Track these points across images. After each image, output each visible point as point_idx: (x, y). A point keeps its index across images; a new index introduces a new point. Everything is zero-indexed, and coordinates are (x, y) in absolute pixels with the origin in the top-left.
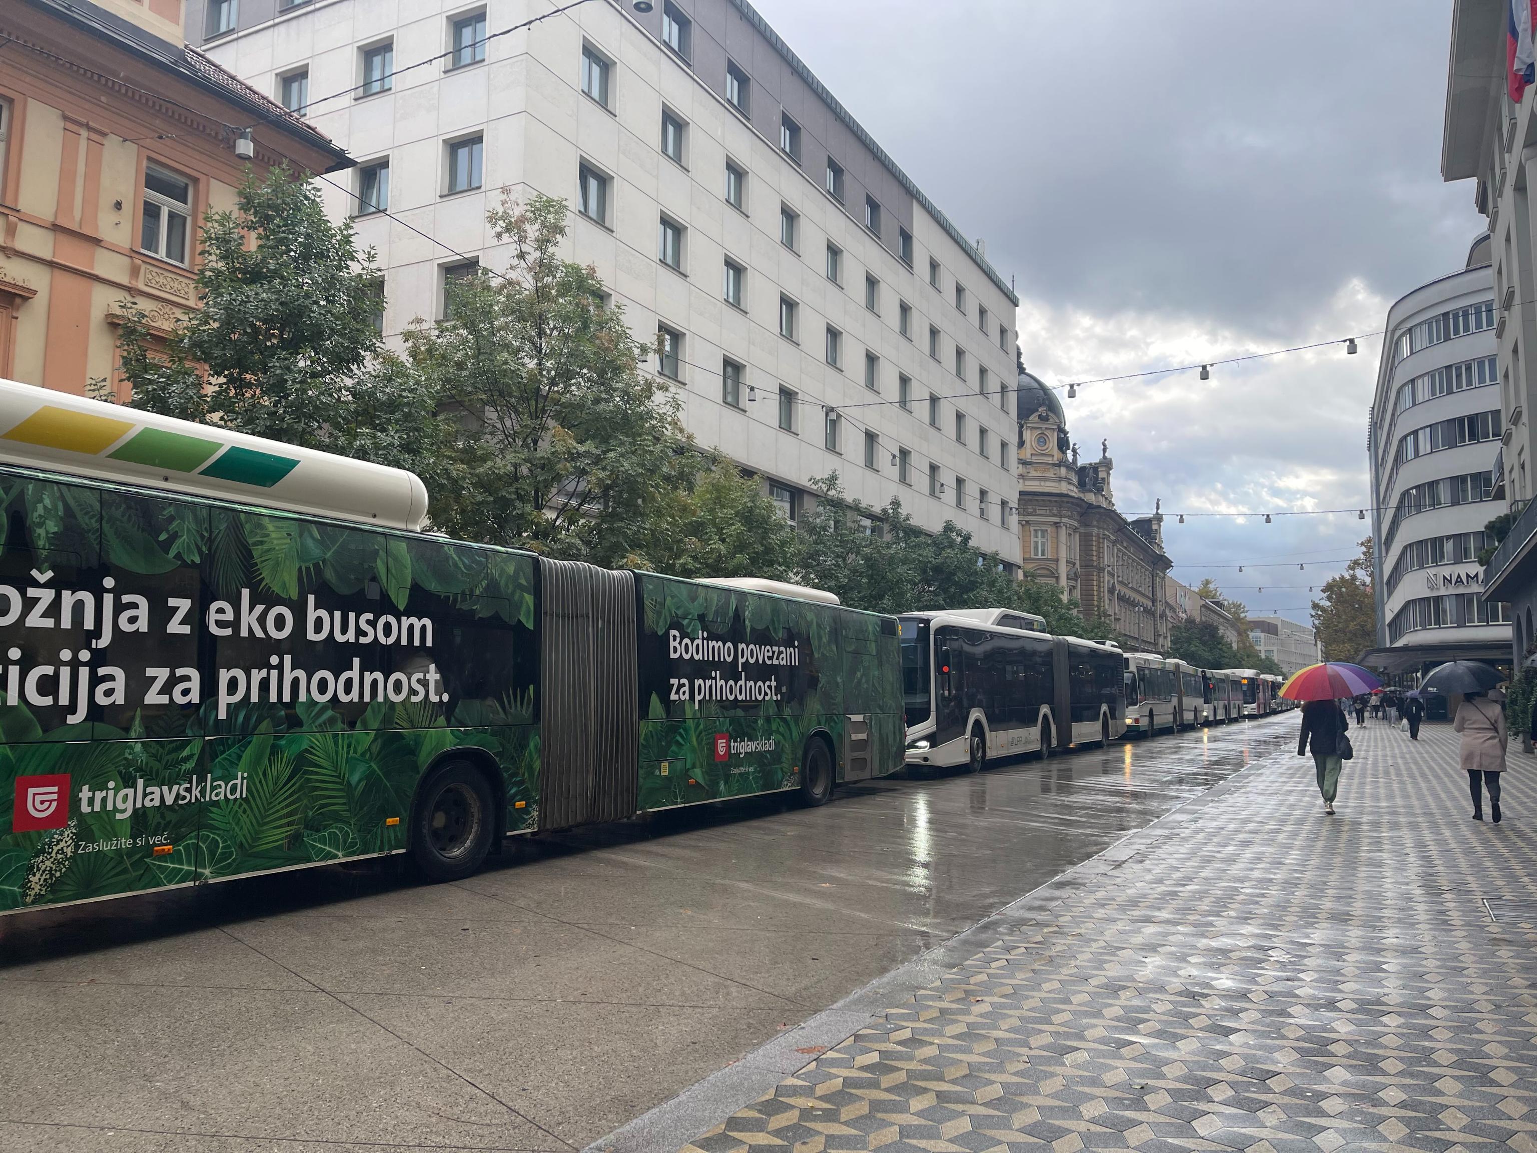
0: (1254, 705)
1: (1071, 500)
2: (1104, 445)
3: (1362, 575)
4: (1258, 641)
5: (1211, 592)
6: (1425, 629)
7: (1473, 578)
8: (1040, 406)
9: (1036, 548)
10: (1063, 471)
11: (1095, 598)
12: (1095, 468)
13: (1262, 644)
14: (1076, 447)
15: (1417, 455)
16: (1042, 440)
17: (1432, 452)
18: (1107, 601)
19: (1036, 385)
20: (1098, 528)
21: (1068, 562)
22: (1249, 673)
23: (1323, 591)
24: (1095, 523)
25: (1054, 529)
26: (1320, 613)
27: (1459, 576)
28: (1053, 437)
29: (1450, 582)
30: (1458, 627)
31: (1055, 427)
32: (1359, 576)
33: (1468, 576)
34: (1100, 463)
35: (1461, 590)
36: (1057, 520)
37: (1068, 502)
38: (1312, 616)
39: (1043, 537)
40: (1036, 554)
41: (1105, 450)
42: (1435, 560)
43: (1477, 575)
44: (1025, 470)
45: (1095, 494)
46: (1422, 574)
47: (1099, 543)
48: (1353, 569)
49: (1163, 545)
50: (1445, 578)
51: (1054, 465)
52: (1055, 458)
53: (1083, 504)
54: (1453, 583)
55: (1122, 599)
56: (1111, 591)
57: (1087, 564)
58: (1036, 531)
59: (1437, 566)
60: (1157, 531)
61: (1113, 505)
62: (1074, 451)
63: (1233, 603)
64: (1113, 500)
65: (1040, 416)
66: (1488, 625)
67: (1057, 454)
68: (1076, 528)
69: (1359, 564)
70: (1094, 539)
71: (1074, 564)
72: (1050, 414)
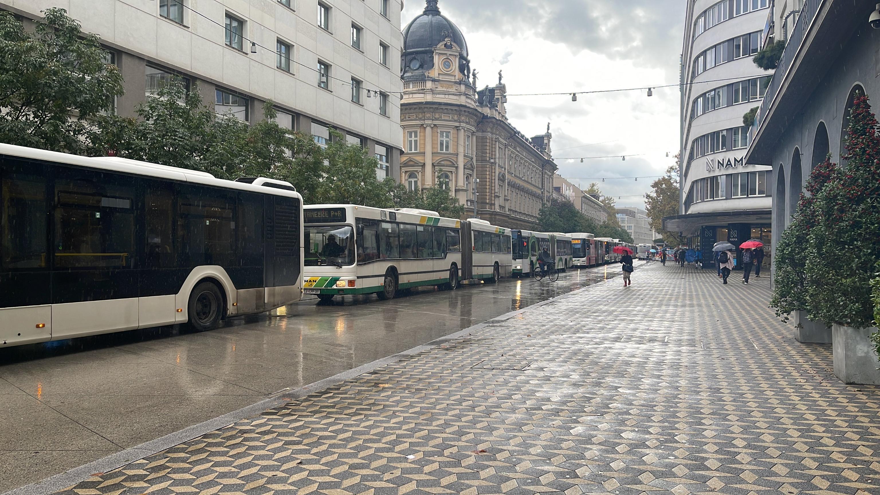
0: (584, 259)
1: (467, 110)
2: (500, 74)
3: (675, 176)
4: (623, 221)
5: (595, 191)
6: (703, 201)
7: (738, 162)
8: (446, 37)
9: (442, 144)
10: (463, 88)
11: (488, 184)
12: (492, 91)
13: (626, 222)
14: (476, 72)
15: (705, 70)
16: (447, 64)
17: (715, 66)
18: (497, 186)
19: (445, 22)
20: (492, 133)
21: (465, 156)
22: (583, 235)
23: (653, 187)
24: (489, 130)
25: (455, 131)
26: (650, 200)
27: (729, 160)
28: (455, 62)
29: (723, 165)
30: (726, 199)
31: (458, 54)
32: (673, 177)
33: (735, 160)
34: (497, 87)
35: (730, 171)
36: (457, 124)
37: (465, 111)
38: (646, 203)
39: (447, 136)
40: (442, 149)
41: (500, 79)
42: (713, 150)
43: (742, 159)
44: (434, 86)
45: (490, 108)
46: (704, 160)
47: (492, 144)
48: (669, 172)
49: (551, 154)
50: (719, 162)
51: (456, 83)
52: (457, 77)
53: (479, 115)
54: (725, 166)
55: (512, 185)
56: (502, 179)
57: (482, 158)
58: (442, 133)
59: (714, 153)
60: (548, 144)
61: (507, 119)
62: (474, 75)
63: (607, 198)
64: (507, 116)
65: (445, 45)
66: (748, 197)
67: (458, 75)
68: (474, 132)
69: (673, 169)
70: (488, 141)
71: (472, 159)
72: (453, 43)
